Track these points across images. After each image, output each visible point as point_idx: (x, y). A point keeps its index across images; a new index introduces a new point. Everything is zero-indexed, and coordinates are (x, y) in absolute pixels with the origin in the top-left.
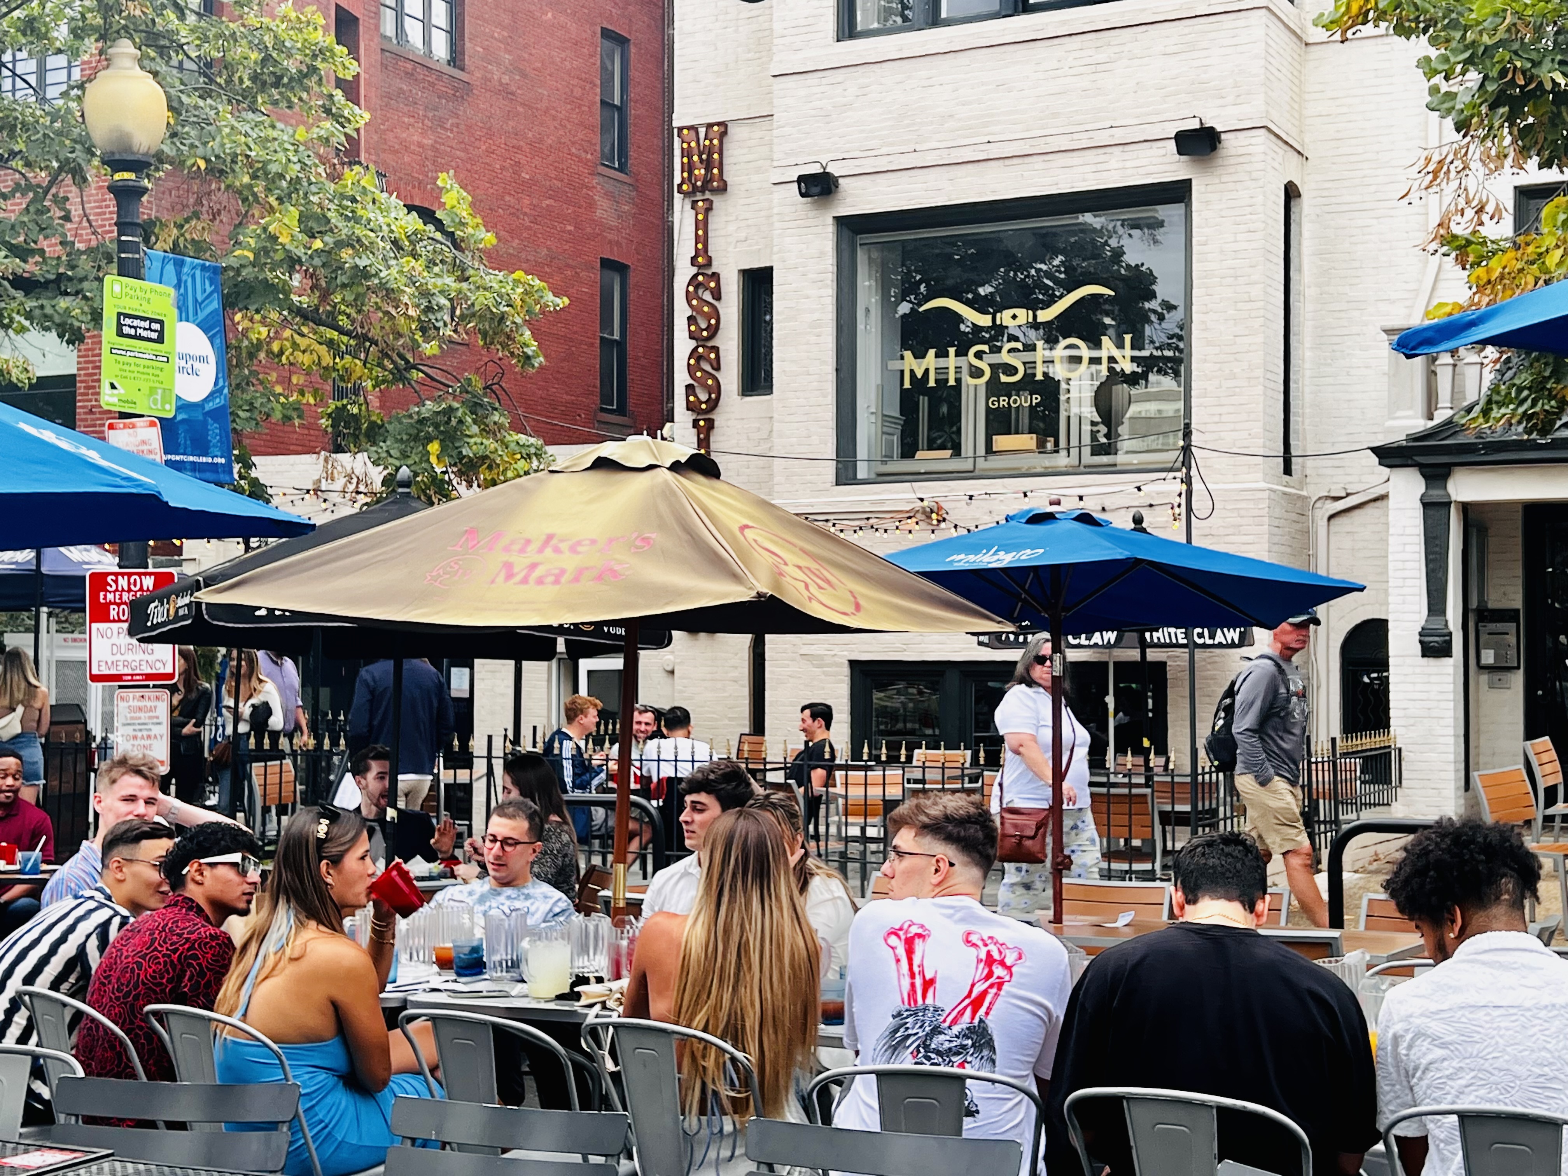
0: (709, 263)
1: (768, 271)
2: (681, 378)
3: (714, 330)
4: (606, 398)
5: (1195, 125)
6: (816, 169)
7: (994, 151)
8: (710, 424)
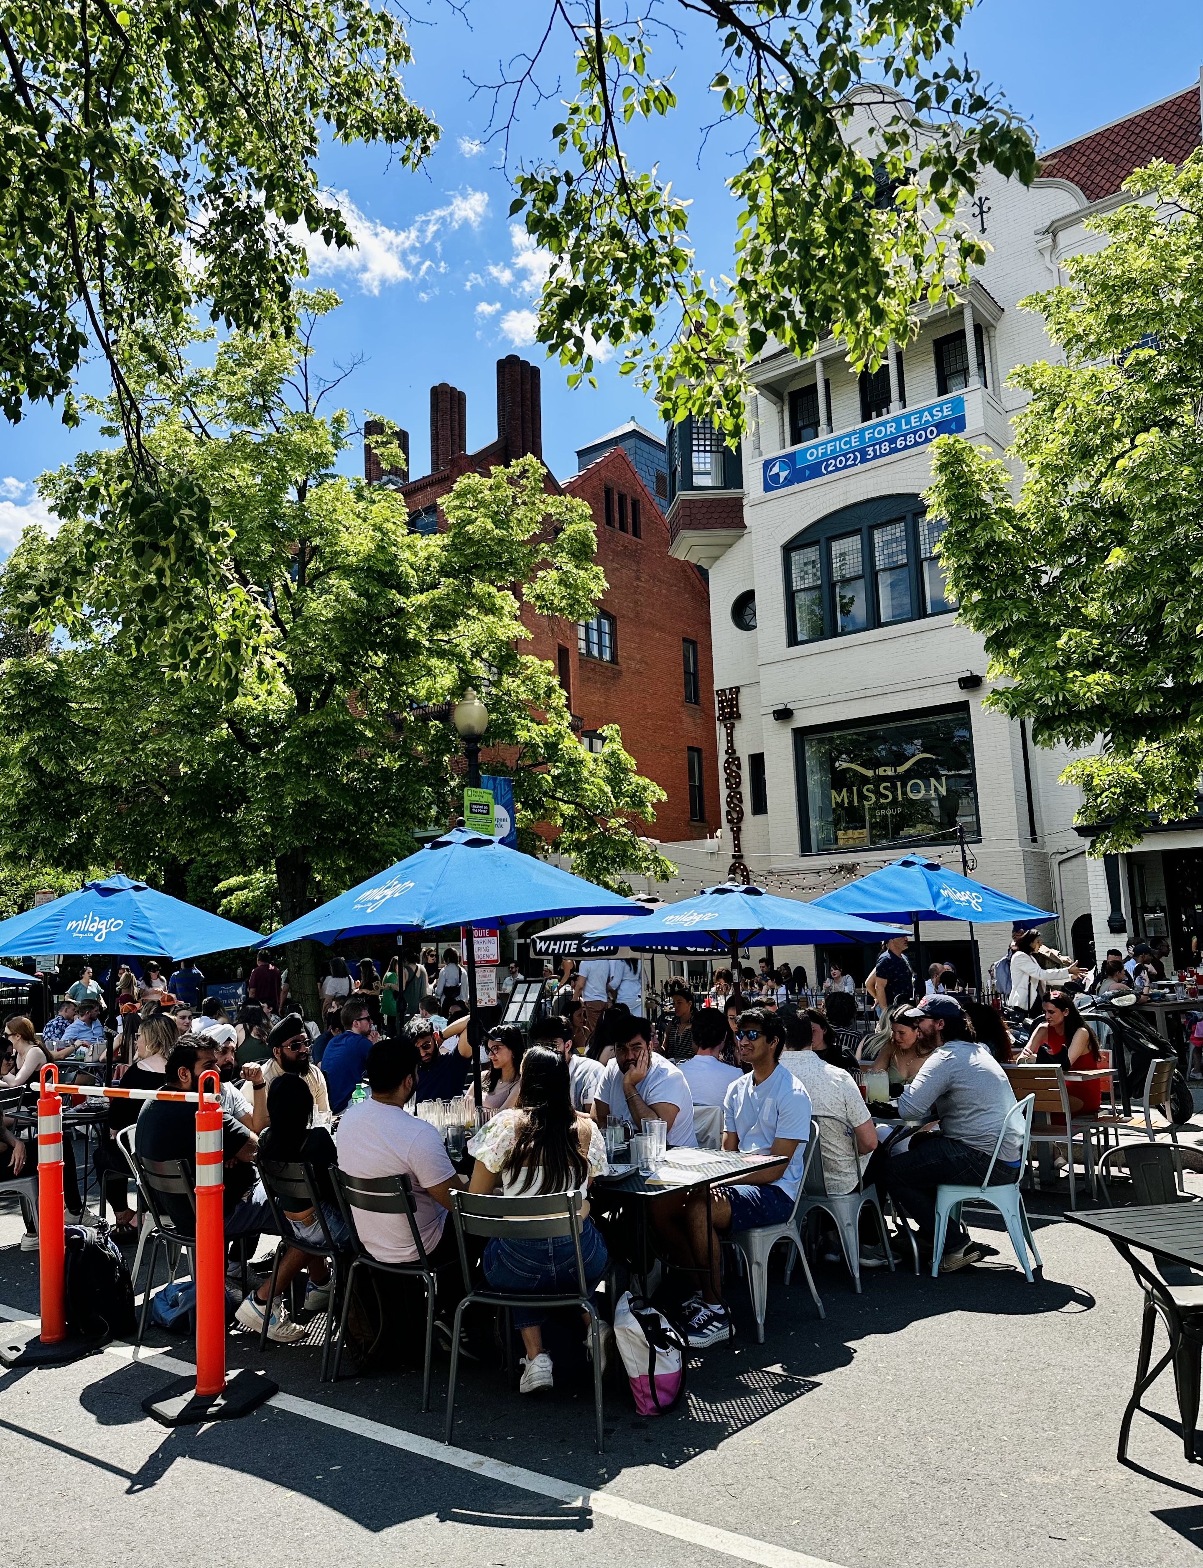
0: (734, 752)
1: (761, 755)
2: (724, 808)
3: (738, 784)
4: (693, 813)
5: (968, 674)
6: (781, 707)
7: (868, 693)
8: (739, 829)
